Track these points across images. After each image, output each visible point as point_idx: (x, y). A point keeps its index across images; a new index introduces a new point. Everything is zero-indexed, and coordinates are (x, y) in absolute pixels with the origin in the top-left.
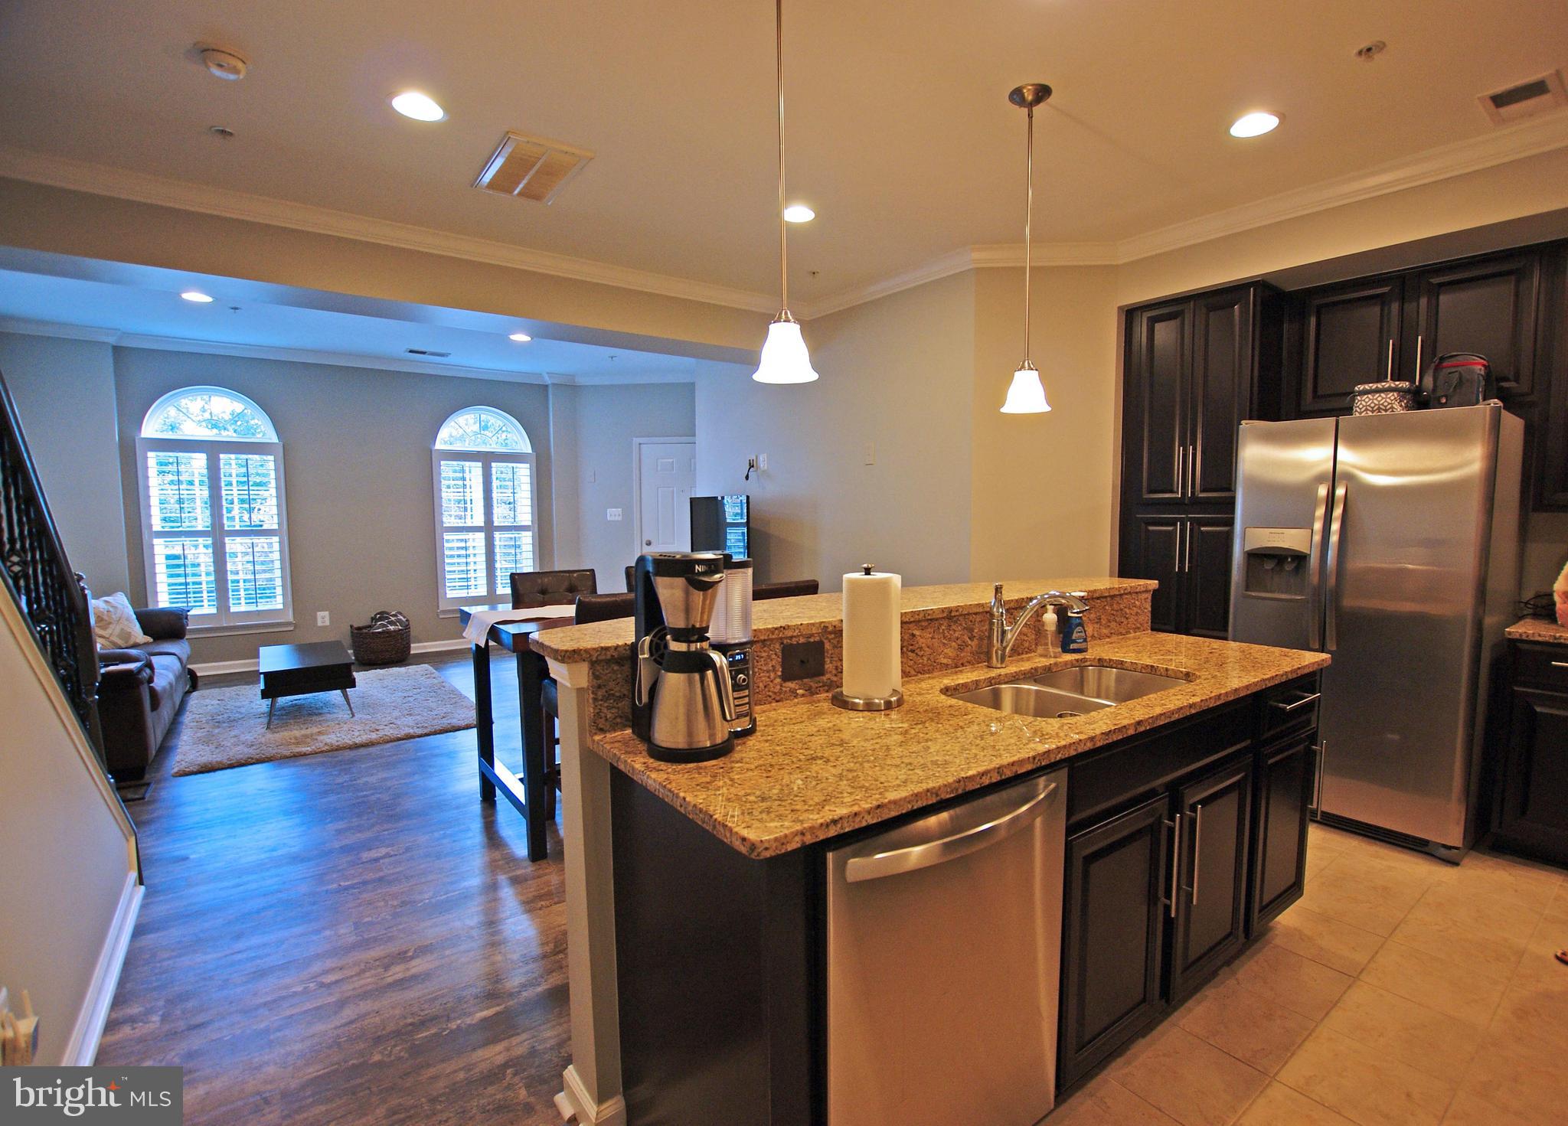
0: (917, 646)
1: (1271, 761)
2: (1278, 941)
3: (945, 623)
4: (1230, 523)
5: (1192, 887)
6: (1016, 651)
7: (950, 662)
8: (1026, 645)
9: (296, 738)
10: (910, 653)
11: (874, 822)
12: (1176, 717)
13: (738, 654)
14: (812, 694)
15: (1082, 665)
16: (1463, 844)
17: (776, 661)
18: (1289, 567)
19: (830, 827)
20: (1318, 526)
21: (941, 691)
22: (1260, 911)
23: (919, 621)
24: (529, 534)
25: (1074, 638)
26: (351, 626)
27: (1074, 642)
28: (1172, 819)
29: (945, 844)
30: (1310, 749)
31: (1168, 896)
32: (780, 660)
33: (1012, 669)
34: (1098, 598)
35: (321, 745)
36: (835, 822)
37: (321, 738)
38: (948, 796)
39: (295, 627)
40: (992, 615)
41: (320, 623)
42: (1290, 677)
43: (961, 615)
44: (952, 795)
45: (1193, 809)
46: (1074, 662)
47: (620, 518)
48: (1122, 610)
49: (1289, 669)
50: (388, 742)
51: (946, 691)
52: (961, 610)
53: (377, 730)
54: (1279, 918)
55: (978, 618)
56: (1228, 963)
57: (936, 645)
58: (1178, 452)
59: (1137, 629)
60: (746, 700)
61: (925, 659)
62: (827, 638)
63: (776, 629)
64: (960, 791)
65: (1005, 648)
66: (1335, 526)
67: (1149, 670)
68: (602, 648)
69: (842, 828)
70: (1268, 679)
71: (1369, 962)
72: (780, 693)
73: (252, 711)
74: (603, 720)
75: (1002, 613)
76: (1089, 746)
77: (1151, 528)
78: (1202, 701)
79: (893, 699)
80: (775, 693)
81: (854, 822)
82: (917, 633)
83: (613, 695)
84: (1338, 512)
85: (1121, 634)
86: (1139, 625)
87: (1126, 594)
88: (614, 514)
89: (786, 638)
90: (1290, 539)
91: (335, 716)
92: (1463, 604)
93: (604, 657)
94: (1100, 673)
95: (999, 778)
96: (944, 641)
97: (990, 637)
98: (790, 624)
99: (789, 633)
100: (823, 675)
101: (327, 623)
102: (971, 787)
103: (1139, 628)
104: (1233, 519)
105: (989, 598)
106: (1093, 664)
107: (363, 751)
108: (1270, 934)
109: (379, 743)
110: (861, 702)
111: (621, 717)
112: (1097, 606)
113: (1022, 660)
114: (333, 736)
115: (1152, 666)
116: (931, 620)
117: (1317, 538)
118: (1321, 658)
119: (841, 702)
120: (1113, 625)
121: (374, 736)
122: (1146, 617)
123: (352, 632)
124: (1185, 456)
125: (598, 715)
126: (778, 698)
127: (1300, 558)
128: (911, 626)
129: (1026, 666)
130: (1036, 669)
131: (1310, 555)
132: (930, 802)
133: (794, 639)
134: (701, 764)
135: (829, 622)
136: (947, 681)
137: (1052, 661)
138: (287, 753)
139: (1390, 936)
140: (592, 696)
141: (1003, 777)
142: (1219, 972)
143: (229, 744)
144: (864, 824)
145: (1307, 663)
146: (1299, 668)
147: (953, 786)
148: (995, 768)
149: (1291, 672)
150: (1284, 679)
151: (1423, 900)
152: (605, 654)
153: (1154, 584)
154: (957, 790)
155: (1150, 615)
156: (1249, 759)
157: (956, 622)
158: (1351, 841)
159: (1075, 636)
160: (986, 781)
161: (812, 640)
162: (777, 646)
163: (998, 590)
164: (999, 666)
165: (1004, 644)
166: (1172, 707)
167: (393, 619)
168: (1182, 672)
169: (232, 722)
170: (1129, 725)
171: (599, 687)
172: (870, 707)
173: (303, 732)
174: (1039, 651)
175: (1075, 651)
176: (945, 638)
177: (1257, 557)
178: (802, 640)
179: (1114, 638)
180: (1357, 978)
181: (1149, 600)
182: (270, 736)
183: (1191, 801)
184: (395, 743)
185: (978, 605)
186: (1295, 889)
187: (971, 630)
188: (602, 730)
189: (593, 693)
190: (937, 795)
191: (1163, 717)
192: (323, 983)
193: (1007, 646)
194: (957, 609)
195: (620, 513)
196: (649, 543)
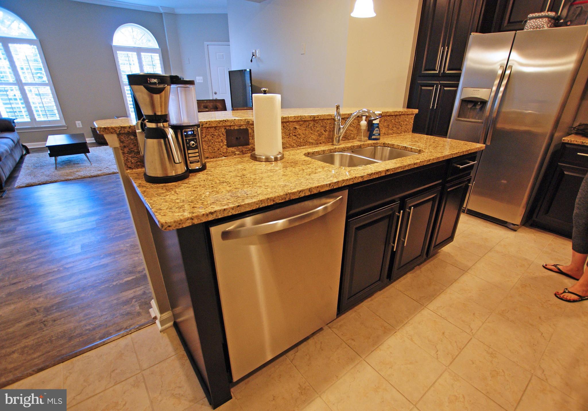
0: (297, 133)
1: (449, 190)
2: (440, 257)
3: (312, 124)
4: (457, 86)
5: (405, 239)
6: (346, 138)
7: (314, 142)
8: (352, 136)
9: (67, 173)
10: (294, 137)
11: (237, 213)
12: (407, 168)
13: (190, 131)
14: (243, 154)
15: (375, 146)
16: (520, 224)
17: (223, 138)
18: (478, 107)
19: (209, 216)
20: (494, 88)
21: (305, 154)
22: (434, 247)
23: (299, 121)
25: (374, 133)
26: (91, 128)
27: (374, 135)
28: (399, 212)
29: (289, 220)
30: (468, 184)
31: (394, 243)
32: (225, 137)
33: (342, 146)
34: (389, 116)
35: (77, 176)
36: (211, 213)
37: (77, 173)
38: (280, 202)
39: (67, 128)
40: (334, 120)
41: (78, 126)
42: (465, 154)
43: (320, 120)
44: (283, 201)
45: (410, 209)
46: (372, 144)
47: (202, 81)
48: (399, 122)
49: (465, 150)
50: (105, 175)
51: (308, 155)
52: (320, 117)
53: (101, 170)
54: (443, 249)
55: (329, 122)
56: (419, 265)
57: (307, 133)
58: (441, 49)
59: (405, 132)
60: (197, 154)
61: (302, 140)
62: (250, 127)
63: (221, 121)
64: (287, 199)
65: (339, 137)
66: (502, 89)
67: (404, 148)
68: (121, 127)
69: (216, 216)
70: (455, 154)
71: (473, 265)
72: (227, 153)
73: (51, 162)
74: (130, 163)
75: (339, 119)
76: (360, 180)
77: (423, 88)
78: (420, 162)
79: (279, 156)
80: (224, 153)
81: (224, 213)
82: (297, 127)
83: (133, 151)
84: (504, 82)
85: (398, 133)
86: (407, 130)
87: (403, 115)
88: (199, 79)
89: (228, 126)
90: (481, 93)
91: (84, 164)
92: (548, 128)
93: (123, 132)
94: (383, 149)
95: (310, 194)
96: (311, 132)
97: (333, 131)
98: (228, 119)
99: (229, 124)
100: (248, 145)
101: (81, 126)
102: (293, 197)
103: (406, 131)
104: (458, 84)
105: (333, 112)
106: (381, 145)
107: (95, 179)
108: (438, 255)
109: (101, 175)
110: (264, 157)
111: (140, 162)
112: (388, 119)
113: (349, 142)
114: (82, 173)
115: (406, 147)
116: (305, 121)
117: (493, 94)
118: (481, 146)
119: (254, 158)
120: (395, 129)
121: (99, 173)
122: (411, 126)
123: (92, 130)
124: (443, 52)
125: (127, 160)
126: (225, 155)
127: (484, 103)
128: (294, 123)
129: (349, 145)
130: (354, 146)
131: (488, 101)
132: (269, 204)
133: (232, 127)
134: (167, 184)
135: (250, 119)
136: (310, 150)
137: (362, 143)
138: (63, 179)
139: (483, 257)
140: (121, 151)
141: (312, 193)
142: (415, 268)
143: (39, 176)
144: (230, 214)
145: (474, 148)
146: (469, 150)
147: (283, 197)
148: (307, 189)
149: (466, 151)
150: (462, 154)
151: (499, 243)
152: (124, 130)
153: (416, 111)
154: (285, 198)
155: (412, 125)
156: (440, 188)
157: (317, 123)
158: (478, 220)
159: (375, 132)
160: (302, 195)
161: (242, 128)
162: (223, 130)
163: (338, 107)
164: (337, 144)
165: (339, 135)
166: (405, 164)
168: (417, 150)
169: (42, 167)
170: (382, 171)
171: (125, 147)
172: (268, 160)
173: (71, 171)
174: (358, 139)
175: (374, 139)
176: (312, 130)
177: (465, 102)
178: (236, 128)
179: (394, 135)
180: (467, 272)
181: (413, 118)
182: (57, 172)
183: (410, 205)
184: (109, 175)
185: (328, 115)
186: (450, 238)
187: (325, 127)
188: (130, 168)
189: (121, 149)
190: (274, 201)
191: (400, 168)
192: (65, 267)
193: (340, 136)
194: (318, 116)
195: (202, 79)
196: (216, 93)
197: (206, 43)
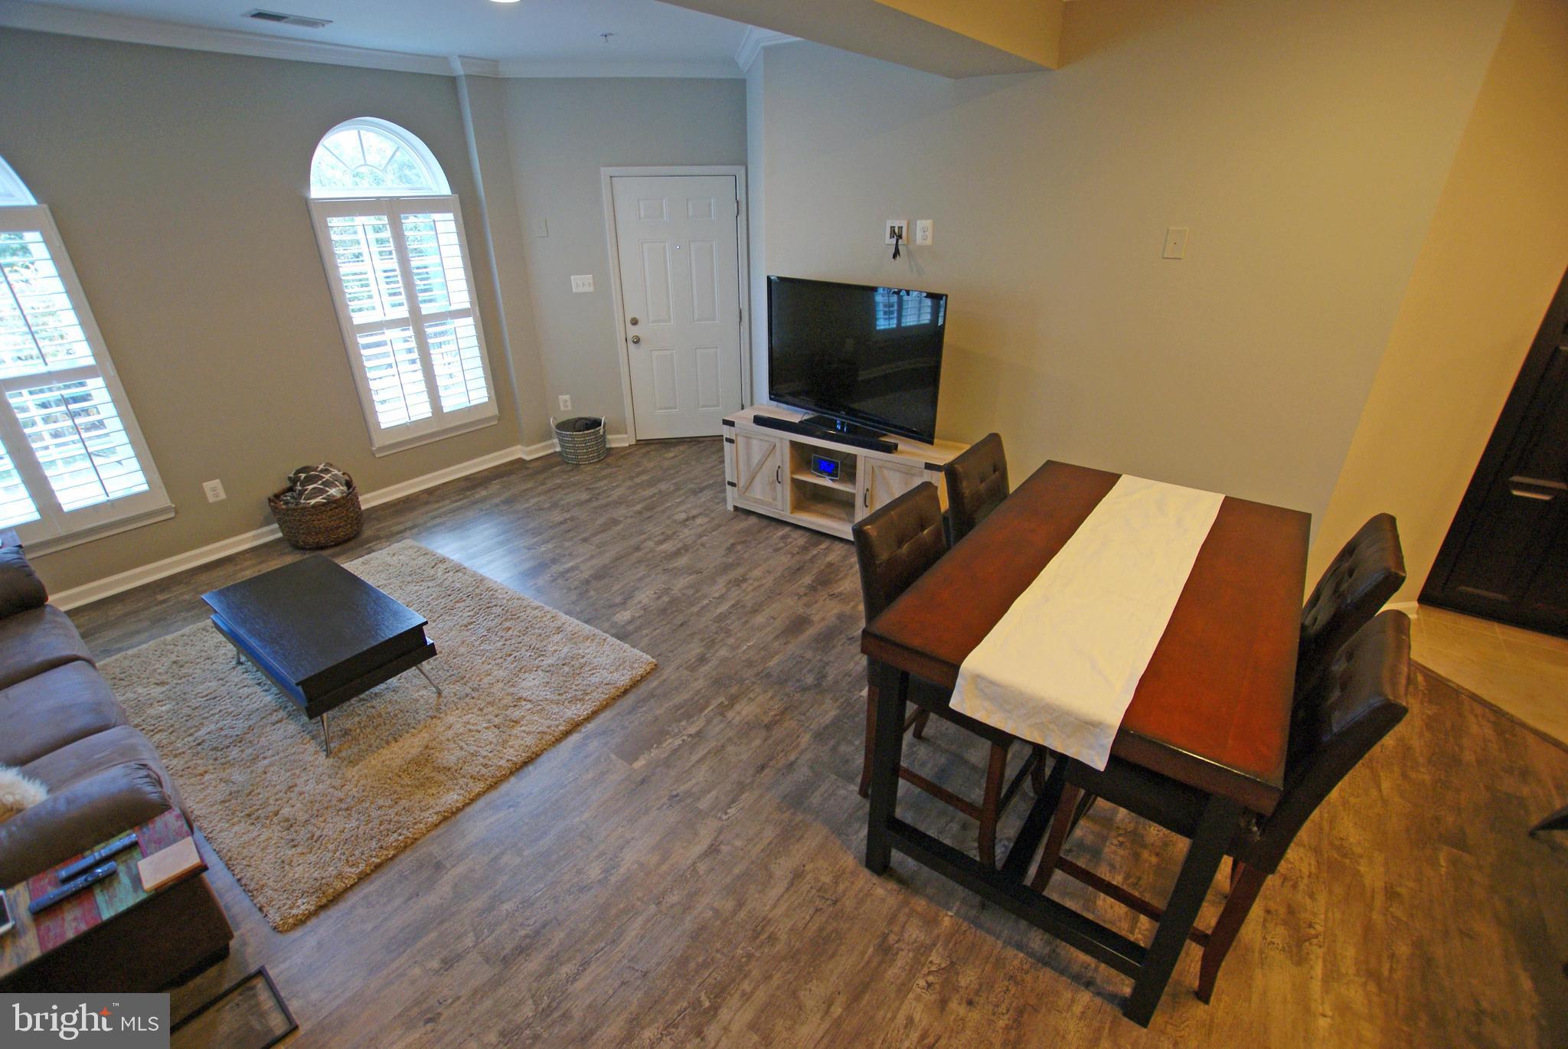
9: (404, 771)
24: (470, 320)
35: (468, 781)
39: (176, 513)
41: (211, 499)
47: (591, 289)
53: (516, 722)
73: (245, 703)
88: (581, 283)
101: (223, 496)
109: (544, 751)
121: (527, 740)
138: (430, 816)
143: (302, 814)
167: (327, 477)
169: (241, 743)
173: (398, 751)
182: (351, 773)
195: (591, 281)
196: (635, 322)
197: (606, 172)
